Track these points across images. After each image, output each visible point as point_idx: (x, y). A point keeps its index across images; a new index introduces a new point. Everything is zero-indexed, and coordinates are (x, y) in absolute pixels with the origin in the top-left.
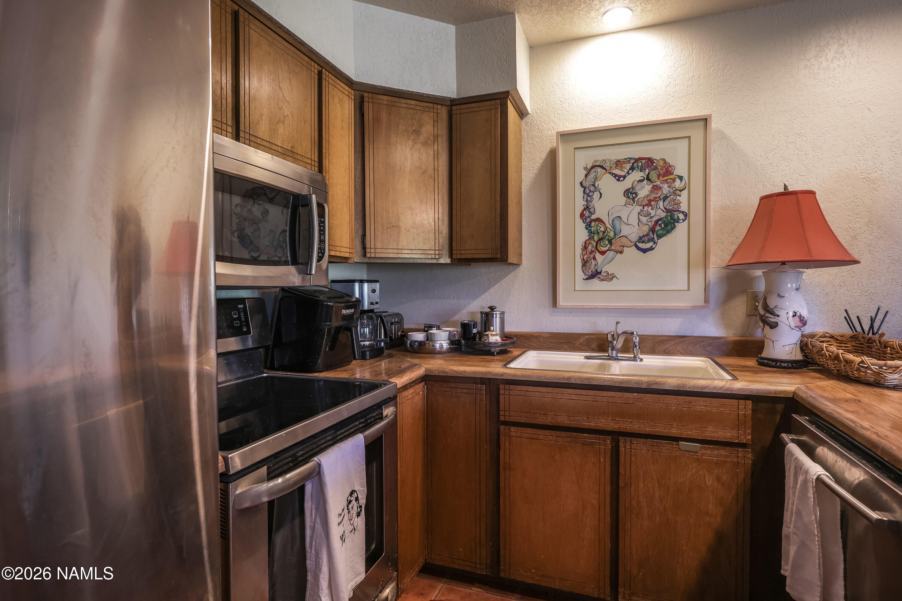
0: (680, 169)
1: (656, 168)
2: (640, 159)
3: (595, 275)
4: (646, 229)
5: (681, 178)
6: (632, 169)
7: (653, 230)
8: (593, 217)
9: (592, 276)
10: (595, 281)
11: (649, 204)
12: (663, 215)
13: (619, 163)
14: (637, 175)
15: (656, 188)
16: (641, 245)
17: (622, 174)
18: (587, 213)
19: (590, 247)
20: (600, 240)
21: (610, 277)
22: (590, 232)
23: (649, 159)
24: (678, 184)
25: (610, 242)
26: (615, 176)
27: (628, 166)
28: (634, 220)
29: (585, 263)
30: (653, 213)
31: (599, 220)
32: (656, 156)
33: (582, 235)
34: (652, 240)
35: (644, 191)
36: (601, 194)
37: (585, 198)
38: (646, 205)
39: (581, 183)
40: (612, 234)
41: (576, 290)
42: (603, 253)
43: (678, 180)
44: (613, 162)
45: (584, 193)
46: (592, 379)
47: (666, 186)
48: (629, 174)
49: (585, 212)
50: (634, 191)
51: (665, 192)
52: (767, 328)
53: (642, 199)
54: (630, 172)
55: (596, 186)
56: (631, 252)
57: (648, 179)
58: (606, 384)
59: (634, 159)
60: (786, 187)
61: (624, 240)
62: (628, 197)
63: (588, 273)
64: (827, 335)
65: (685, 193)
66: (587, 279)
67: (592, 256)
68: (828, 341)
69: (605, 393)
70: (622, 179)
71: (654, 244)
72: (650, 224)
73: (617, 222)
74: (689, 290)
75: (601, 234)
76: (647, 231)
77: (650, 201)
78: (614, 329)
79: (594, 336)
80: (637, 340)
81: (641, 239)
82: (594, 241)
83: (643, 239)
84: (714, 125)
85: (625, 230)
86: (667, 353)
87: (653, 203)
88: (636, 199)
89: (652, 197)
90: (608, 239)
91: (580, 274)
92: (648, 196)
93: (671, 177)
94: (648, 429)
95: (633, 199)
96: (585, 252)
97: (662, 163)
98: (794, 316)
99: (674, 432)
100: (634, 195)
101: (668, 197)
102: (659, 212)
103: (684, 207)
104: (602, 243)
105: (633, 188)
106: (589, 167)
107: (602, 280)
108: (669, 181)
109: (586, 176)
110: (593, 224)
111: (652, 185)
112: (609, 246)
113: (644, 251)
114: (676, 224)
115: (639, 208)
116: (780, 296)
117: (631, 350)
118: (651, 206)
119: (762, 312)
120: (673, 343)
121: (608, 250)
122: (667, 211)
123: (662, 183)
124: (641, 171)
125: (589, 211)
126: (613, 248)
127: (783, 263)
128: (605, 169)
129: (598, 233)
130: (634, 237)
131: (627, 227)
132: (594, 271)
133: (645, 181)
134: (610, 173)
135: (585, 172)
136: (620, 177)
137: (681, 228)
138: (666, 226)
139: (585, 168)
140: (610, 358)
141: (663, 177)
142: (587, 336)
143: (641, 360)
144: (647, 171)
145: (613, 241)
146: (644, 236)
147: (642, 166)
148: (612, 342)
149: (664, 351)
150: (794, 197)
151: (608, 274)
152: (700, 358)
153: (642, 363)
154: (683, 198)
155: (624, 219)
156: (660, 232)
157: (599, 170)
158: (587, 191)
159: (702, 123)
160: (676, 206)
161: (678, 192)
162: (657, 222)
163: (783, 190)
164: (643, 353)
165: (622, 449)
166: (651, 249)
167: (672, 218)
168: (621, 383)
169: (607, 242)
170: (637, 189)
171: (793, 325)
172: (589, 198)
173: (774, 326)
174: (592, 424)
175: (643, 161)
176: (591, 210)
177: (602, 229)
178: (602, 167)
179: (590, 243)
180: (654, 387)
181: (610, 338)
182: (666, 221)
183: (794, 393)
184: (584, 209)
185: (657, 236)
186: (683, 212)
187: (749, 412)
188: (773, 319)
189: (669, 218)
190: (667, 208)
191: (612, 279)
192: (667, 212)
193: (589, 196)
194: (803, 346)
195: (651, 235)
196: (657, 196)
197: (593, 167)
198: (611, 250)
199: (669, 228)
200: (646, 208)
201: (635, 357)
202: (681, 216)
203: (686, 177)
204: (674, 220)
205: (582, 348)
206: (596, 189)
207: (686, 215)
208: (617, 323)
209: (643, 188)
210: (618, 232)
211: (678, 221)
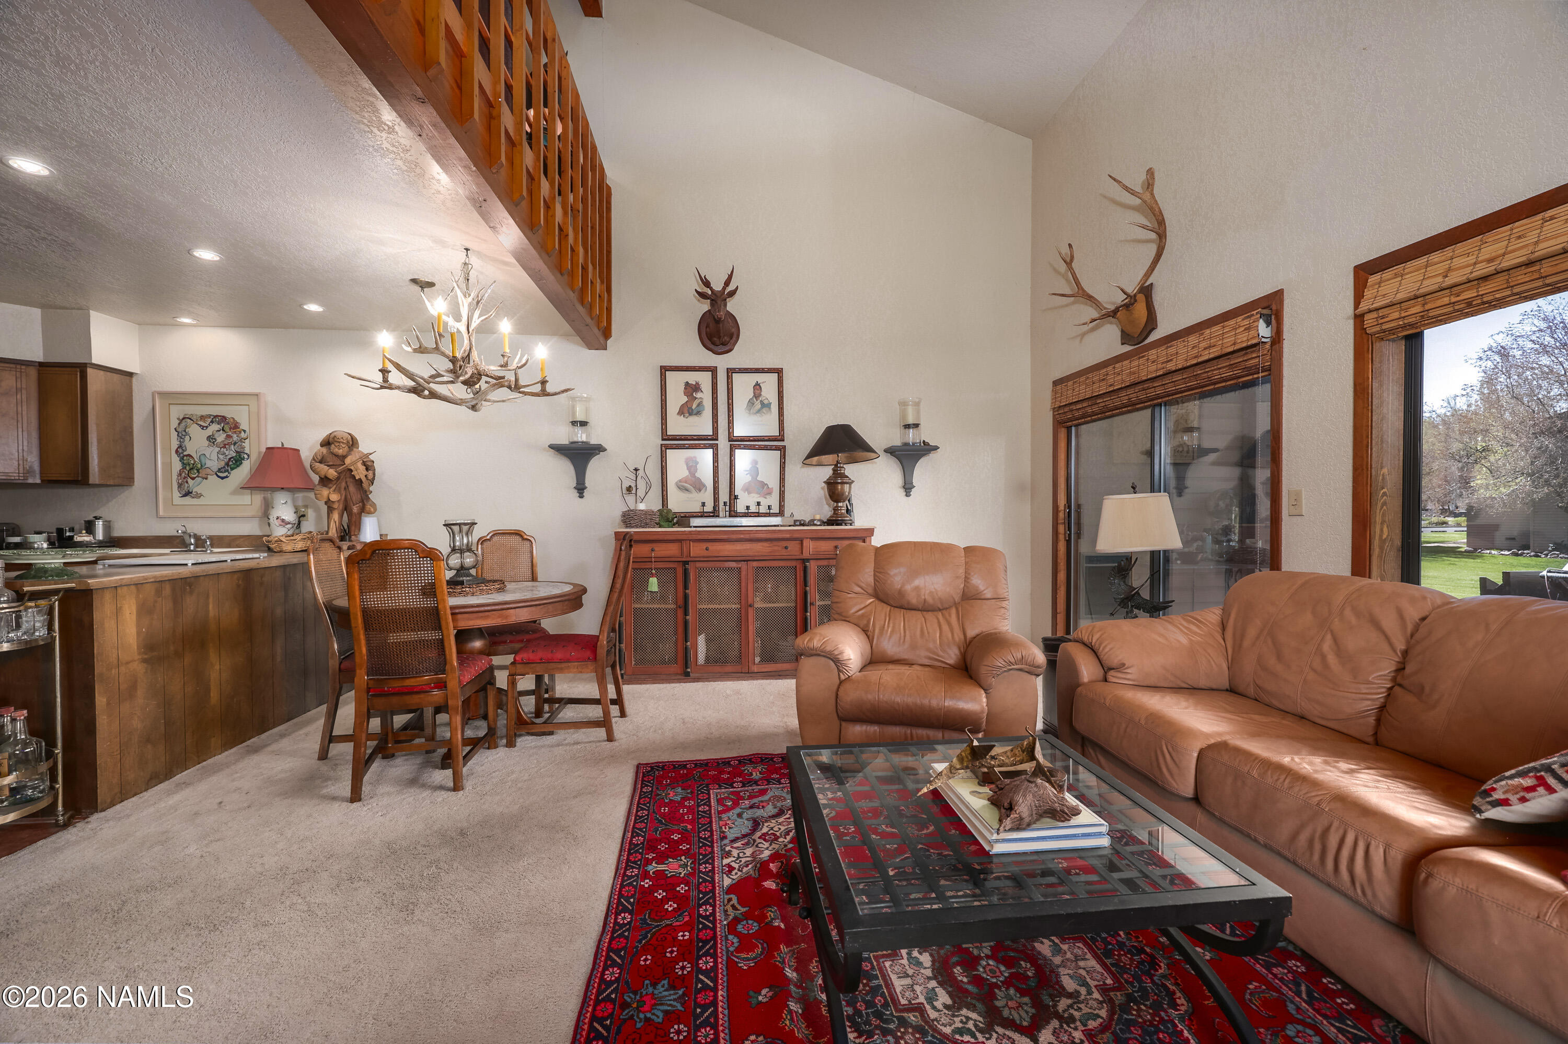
0: (244, 425)
1: (228, 423)
2: (217, 416)
3: (188, 494)
4: (223, 464)
5: (245, 431)
6: (212, 422)
7: (227, 464)
8: (185, 453)
9: (186, 495)
10: (188, 498)
11: (224, 447)
12: (234, 454)
13: (202, 418)
14: (215, 427)
15: (229, 437)
16: (220, 474)
17: (206, 425)
18: (180, 450)
19: (183, 474)
20: (191, 469)
21: (199, 496)
22: (183, 464)
23: (223, 417)
24: (242, 434)
25: (198, 471)
26: (200, 426)
27: (210, 420)
28: (214, 456)
29: (180, 486)
30: (227, 453)
31: (189, 455)
32: (228, 416)
33: (177, 465)
34: (227, 471)
35: (221, 437)
36: (190, 438)
37: (179, 439)
38: (222, 447)
39: (175, 429)
40: (199, 466)
41: (173, 504)
42: (193, 479)
43: (243, 432)
44: (198, 416)
45: (178, 435)
47: (235, 435)
50: (214, 437)
51: (234, 439)
53: (219, 443)
54: (211, 424)
55: (187, 431)
56: (213, 479)
57: (223, 430)
59: (213, 415)
61: (208, 470)
62: (210, 441)
63: (182, 493)
65: (247, 441)
66: (182, 496)
67: (185, 480)
71: (229, 473)
72: (225, 460)
73: (202, 458)
74: (251, 504)
75: (191, 465)
77: (225, 445)
81: (219, 470)
82: (186, 470)
83: (221, 470)
84: (264, 398)
85: (209, 464)
87: (227, 446)
88: (215, 443)
89: (226, 442)
90: (197, 469)
91: (176, 494)
92: (223, 441)
93: (238, 429)
95: (213, 443)
96: (180, 478)
97: (232, 420)
100: (214, 440)
101: (237, 443)
102: (231, 452)
103: (247, 451)
104: (192, 472)
105: (213, 435)
106: (181, 418)
107: (193, 497)
108: (237, 432)
109: (179, 424)
110: (185, 458)
111: (226, 435)
112: (197, 474)
113: (222, 478)
114: (242, 461)
115: (217, 449)
118: (226, 448)
121: (197, 476)
122: (237, 452)
123: (233, 433)
124: (218, 424)
125: (182, 449)
126: (200, 475)
128: (193, 420)
129: (189, 465)
130: (215, 469)
131: (210, 461)
132: (187, 491)
133: (221, 431)
134: (197, 423)
135: (178, 421)
136: (204, 427)
138: (236, 462)
139: (178, 419)
141: (234, 429)
144: (222, 424)
145: (200, 471)
146: (222, 468)
147: (218, 421)
151: (197, 493)
154: (246, 444)
155: (208, 456)
156: (232, 466)
157: (189, 420)
158: (180, 435)
159: (256, 397)
160: (242, 449)
161: (243, 440)
162: (230, 459)
166: (227, 477)
167: (240, 457)
169: (196, 471)
170: (216, 436)
172: (182, 440)
175: (219, 418)
176: (184, 448)
177: (192, 462)
178: (190, 419)
179: (183, 471)
182: (236, 458)
184: (178, 448)
185: (230, 468)
186: (246, 453)
189: (238, 457)
190: (237, 450)
193: (182, 438)
195: (226, 467)
196: (229, 441)
197: (184, 418)
198: (199, 477)
199: (238, 463)
200: (222, 449)
202: (246, 456)
203: (247, 431)
206: (187, 434)
207: (248, 456)
209: (220, 435)
210: (203, 464)
211: (243, 459)
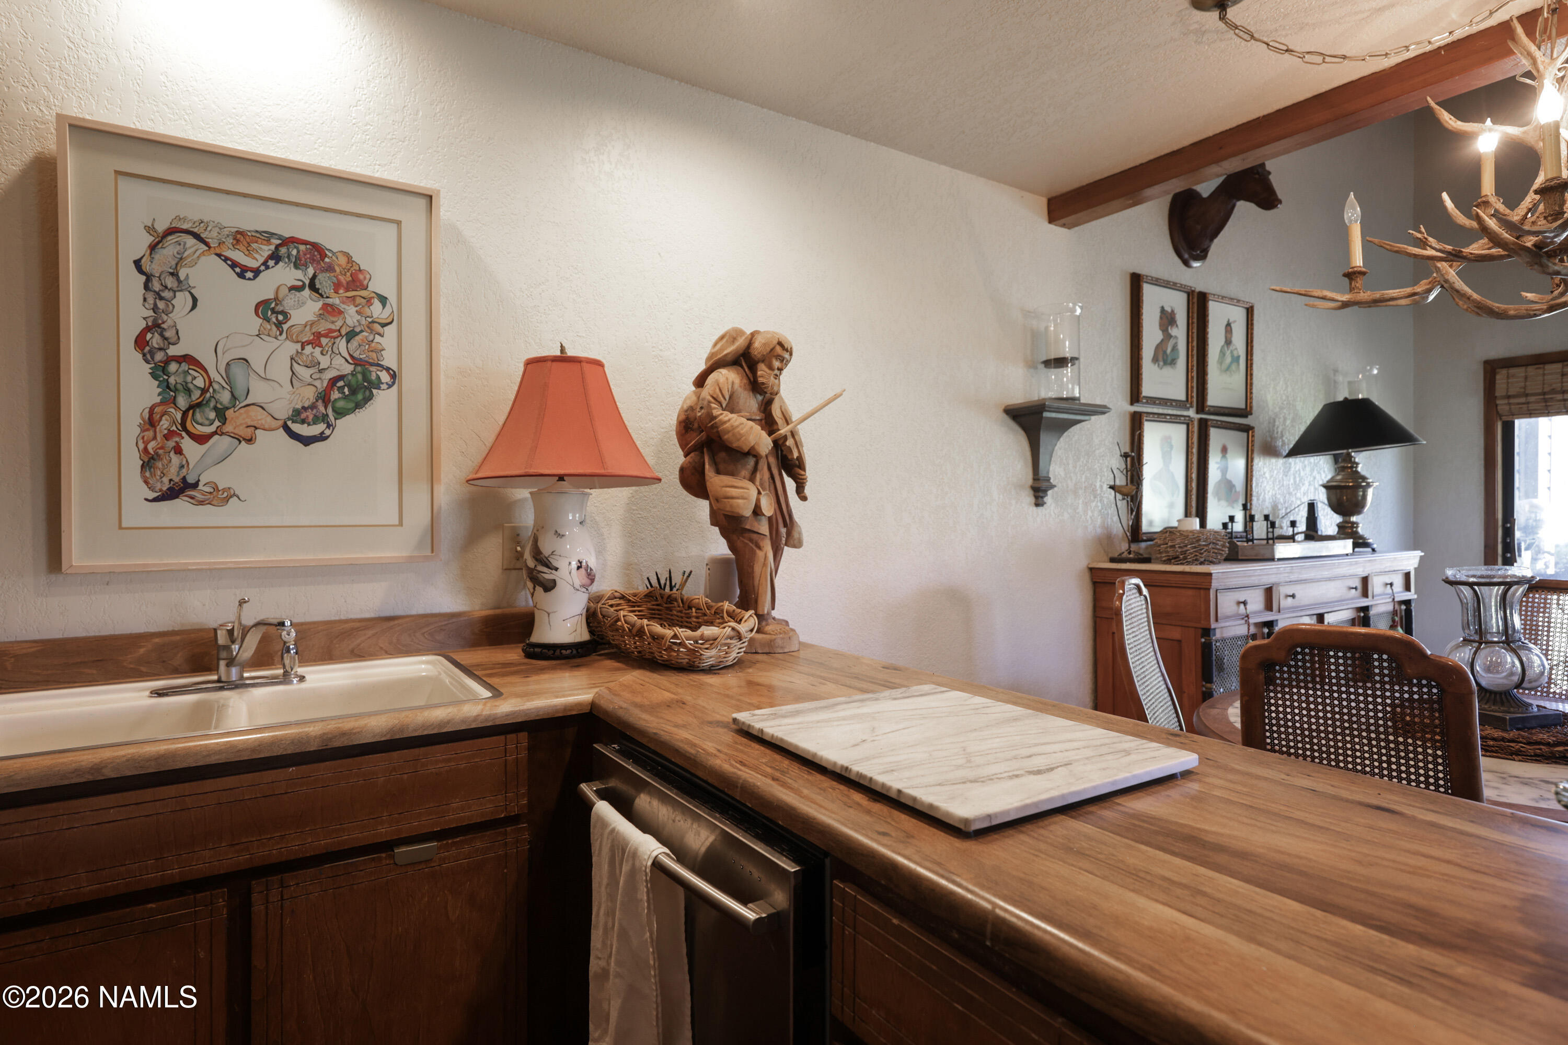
0: (381, 283)
1: (330, 269)
2: (294, 241)
3: (180, 489)
4: (308, 395)
5: (383, 300)
6: (276, 257)
7: (324, 397)
8: (173, 351)
9: (171, 494)
10: (180, 504)
11: (316, 341)
12: (348, 369)
13: (240, 237)
14: (287, 274)
15: (329, 310)
16: (296, 428)
17: (252, 265)
18: (155, 340)
19: (165, 424)
20: (193, 407)
21: (222, 496)
22: (165, 386)
23: (315, 246)
24: (377, 310)
25: (221, 414)
26: (234, 265)
27: (267, 250)
28: (280, 369)
29: (149, 462)
30: (324, 362)
31: (186, 359)
32: (331, 246)
33: (141, 390)
34: (324, 418)
35: (304, 311)
36: (195, 300)
37: (151, 300)
38: (309, 343)
39: (137, 263)
40: (225, 397)
41: (124, 525)
42: (201, 439)
43: (377, 305)
44: (226, 232)
45: (147, 287)
46: (173, 755)
47: (352, 311)
48: (267, 268)
49: (149, 336)
50: (279, 308)
51: (350, 322)
52: (539, 590)
53: (299, 328)
54: (271, 263)
55: (182, 276)
56: (273, 442)
57: (313, 287)
58: (213, 760)
59: (280, 237)
60: (563, 349)
61: (255, 412)
62: (268, 320)
63: (158, 486)
64: (617, 594)
65: (390, 331)
66: (155, 500)
67: (171, 444)
68: (618, 605)
69: (209, 785)
70: (249, 275)
71: (329, 426)
72: (318, 383)
73: (238, 371)
74: (401, 524)
75: (196, 394)
76: (312, 400)
77: (318, 335)
78: (232, 617)
79: (178, 638)
80: (290, 636)
81: (297, 415)
82: (177, 408)
83: (303, 416)
84: (445, 210)
85: (260, 392)
86: (358, 655)
87: (324, 341)
88: (285, 327)
89: (323, 327)
90: (215, 409)
91: (135, 488)
92: (313, 324)
93: (364, 293)
94: (323, 843)
95: (279, 325)
96: (150, 434)
97: (343, 260)
98: (579, 568)
99: (384, 831)
100: (281, 317)
101: (357, 334)
102: (338, 361)
103: (389, 360)
104: (198, 416)
105: (276, 299)
106: (161, 227)
107: (201, 503)
108: (359, 300)
109: (153, 248)
110: (173, 367)
111: (320, 304)
112: (217, 423)
113: (307, 441)
114: (375, 391)
115: (294, 348)
116: (559, 535)
117: (277, 658)
118: (321, 346)
119: (531, 563)
120: (370, 633)
121: (215, 433)
122: (357, 362)
123: (343, 303)
124: (296, 267)
125: (162, 335)
126: (228, 428)
127: (561, 478)
128: (207, 244)
129: (188, 391)
130: (282, 410)
131: (262, 384)
132: (177, 479)
133: (307, 292)
134: (219, 255)
135: (149, 239)
136: (245, 269)
137: (384, 400)
138: (353, 392)
139: (150, 229)
140: (223, 685)
141: (347, 290)
142: (157, 640)
143: (302, 679)
144: (311, 271)
145: (229, 413)
146: (305, 409)
147: (297, 258)
148: (227, 648)
149: (352, 651)
150: (576, 367)
151: (216, 488)
152: (424, 658)
153: (303, 685)
154: (388, 340)
155: (257, 365)
156: (341, 404)
157: (190, 241)
158: (156, 286)
159: (423, 202)
160: (374, 355)
161: (377, 327)
162: (333, 381)
163: (558, 353)
164: (304, 661)
165: (258, 907)
166: (322, 438)
167: (365, 378)
168: (253, 750)
169: (212, 415)
170: (289, 303)
171: (577, 583)
172: (161, 305)
173: (549, 587)
174: (174, 872)
175: (302, 247)
176: (167, 334)
177: (200, 382)
178: (197, 236)
179: (164, 413)
180: (337, 744)
181: (222, 639)
182: (353, 382)
183: (593, 705)
184: (148, 329)
185: (334, 410)
186: (388, 369)
187: (524, 754)
188: (548, 575)
189: (360, 377)
190: (355, 355)
191: (227, 500)
192: (356, 365)
193: (161, 298)
194: (592, 617)
195: (322, 409)
196: (333, 327)
197: (171, 231)
198: (222, 434)
199: (360, 397)
200: (308, 349)
201: (286, 674)
202: (385, 377)
203: (393, 300)
204: (370, 382)
205: (144, 669)
206: (181, 285)
207: (393, 376)
208: (242, 602)
209: (301, 304)
210: (240, 393)
211: (378, 384)
